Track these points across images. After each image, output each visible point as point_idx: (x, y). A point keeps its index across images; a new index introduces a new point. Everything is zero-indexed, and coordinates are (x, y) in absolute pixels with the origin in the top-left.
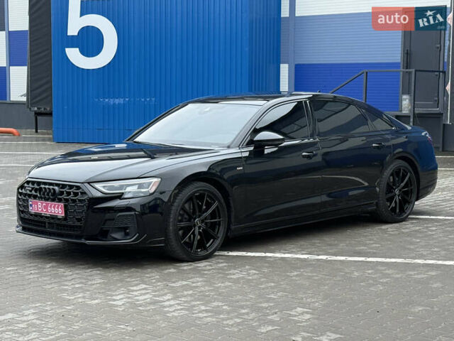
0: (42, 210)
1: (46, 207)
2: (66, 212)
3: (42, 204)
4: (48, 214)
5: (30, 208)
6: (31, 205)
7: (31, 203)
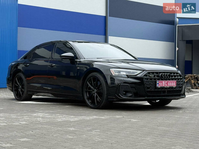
0: (165, 85)
1: (167, 83)
2: (177, 84)
3: (165, 82)
4: (168, 87)
5: (157, 85)
6: (158, 84)
7: (158, 82)
